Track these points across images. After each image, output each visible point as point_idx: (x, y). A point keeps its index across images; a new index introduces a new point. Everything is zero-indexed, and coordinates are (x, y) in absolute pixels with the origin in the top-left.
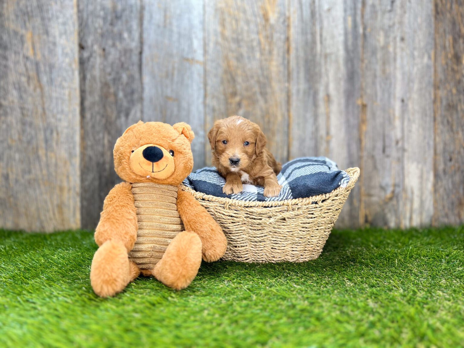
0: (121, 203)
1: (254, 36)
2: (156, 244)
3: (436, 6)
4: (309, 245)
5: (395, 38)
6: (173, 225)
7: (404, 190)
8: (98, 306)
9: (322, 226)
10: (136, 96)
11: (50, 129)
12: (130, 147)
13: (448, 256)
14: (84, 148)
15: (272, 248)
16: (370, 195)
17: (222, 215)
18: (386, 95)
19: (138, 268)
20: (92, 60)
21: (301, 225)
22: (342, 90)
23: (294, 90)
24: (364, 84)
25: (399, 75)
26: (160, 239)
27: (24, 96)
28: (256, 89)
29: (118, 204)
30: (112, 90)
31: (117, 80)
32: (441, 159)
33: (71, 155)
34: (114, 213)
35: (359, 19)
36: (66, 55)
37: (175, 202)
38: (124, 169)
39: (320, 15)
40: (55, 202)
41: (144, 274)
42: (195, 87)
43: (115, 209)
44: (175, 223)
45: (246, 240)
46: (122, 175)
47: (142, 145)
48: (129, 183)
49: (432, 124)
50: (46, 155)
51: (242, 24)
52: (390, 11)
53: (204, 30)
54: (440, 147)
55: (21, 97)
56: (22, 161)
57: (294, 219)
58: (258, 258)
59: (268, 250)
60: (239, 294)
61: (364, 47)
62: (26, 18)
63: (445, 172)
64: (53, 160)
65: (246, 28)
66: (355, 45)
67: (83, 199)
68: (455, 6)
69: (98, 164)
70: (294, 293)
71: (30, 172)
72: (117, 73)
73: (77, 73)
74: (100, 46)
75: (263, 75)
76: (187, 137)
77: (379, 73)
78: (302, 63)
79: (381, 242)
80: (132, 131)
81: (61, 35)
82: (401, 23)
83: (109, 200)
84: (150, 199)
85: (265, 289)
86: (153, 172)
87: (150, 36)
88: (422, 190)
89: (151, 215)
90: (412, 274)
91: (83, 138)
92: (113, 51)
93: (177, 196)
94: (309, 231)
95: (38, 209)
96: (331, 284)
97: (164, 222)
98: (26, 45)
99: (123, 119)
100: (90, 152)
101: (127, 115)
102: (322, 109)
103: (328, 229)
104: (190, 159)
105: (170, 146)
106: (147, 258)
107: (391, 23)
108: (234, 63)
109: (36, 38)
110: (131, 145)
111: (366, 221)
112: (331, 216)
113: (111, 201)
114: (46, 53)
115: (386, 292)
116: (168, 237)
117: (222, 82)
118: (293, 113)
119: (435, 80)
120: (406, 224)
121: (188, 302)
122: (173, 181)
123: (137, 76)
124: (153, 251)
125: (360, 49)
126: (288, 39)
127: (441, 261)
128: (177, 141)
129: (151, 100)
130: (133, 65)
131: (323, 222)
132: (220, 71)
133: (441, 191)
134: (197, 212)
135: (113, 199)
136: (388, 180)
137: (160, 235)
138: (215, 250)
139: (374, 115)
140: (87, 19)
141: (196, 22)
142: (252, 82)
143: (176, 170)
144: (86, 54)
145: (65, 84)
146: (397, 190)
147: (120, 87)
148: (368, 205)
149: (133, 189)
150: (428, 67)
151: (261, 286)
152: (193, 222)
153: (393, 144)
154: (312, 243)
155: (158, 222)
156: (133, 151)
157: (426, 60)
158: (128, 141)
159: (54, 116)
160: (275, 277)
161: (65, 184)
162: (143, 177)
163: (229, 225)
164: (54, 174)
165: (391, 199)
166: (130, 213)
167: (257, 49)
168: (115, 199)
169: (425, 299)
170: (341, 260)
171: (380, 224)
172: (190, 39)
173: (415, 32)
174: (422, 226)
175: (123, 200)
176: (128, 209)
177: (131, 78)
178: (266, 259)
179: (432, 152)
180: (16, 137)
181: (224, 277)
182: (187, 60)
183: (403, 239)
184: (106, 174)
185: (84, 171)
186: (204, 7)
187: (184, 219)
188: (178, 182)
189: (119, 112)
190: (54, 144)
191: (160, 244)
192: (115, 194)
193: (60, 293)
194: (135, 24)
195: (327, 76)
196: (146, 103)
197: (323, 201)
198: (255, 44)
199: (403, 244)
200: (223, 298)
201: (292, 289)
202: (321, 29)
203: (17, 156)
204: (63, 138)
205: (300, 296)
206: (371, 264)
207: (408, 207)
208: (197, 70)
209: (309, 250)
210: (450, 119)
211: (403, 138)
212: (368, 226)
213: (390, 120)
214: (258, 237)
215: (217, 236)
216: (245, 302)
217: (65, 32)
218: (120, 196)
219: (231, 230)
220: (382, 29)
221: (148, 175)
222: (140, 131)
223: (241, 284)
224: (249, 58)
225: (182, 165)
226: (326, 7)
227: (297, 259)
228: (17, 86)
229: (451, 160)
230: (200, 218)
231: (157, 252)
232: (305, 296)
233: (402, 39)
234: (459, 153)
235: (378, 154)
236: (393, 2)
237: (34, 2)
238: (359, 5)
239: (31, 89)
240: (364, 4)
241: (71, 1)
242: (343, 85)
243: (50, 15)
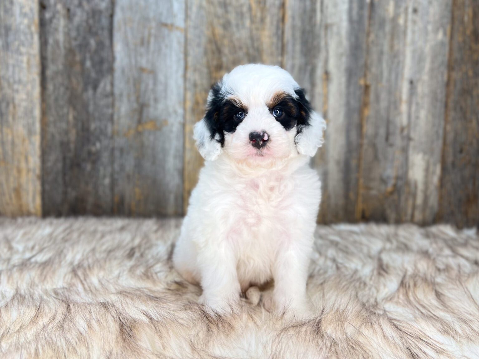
1: (243, 1)
5: (406, 9)
7: (407, 183)
10: (105, 66)
11: (6, 102)
14: (45, 124)
16: (368, 188)
18: (393, 76)
20: (55, 21)
22: (343, 67)
24: (369, 62)
25: (408, 53)
30: (78, 58)
31: (84, 46)
32: (450, 150)
33: (30, 133)
36: (25, 15)
40: (12, 185)
42: (174, 58)
49: (443, 110)
50: (2, 131)
54: (450, 137)
61: (370, 18)
63: (453, 164)
64: (10, 137)
66: (361, 17)
67: (43, 183)
69: (62, 143)
72: (85, 38)
73: (36, 38)
74: (64, 5)
75: (253, 46)
77: (386, 48)
78: (298, 34)
88: (426, 184)
91: (44, 113)
92: (79, 12)
99: (90, 92)
100: (52, 130)
101: (95, 88)
102: (319, 89)
108: (219, 31)
111: (363, 217)
117: (206, 53)
119: (449, 61)
123: (107, 42)
125: (366, 21)
126: (283, 5)
129: (123, 71)
130: (102, 29)
132: (204, 40)
133: (448, 186)
136: (390, 172)
139: (378, 98)
142: (241, 54)
144: (48, 15)
145: (23, 49)
146: (400, 183)
147: (88, 55)
148: (367, 199)
150: (442, 44)
153: (398, 131)
157: (440, 36)
159: (9, 85)
161: (23, 165)
164: (10, 153)
165: (392, 193)
167: (247, 15)
172: (170, 1)
173: (430, 2)
177: (100, 44)
179: (440, 142)
182: (166, 25)
184: (70, 155)
185: (46, 151)
189: (86, 84)
190: (10, 119)
195: (327, 51)
196: (118, 74)
198: (245, 9)
204: (20, 112)
207: (410, 202)
208: (176, 38)
210: (463, 105)
211: (409, 125)
213: (394, 104)
229: (461, 151)
233: (415, 11)
234: (471, 144)
235: (380, 142)
242: (344, 62)
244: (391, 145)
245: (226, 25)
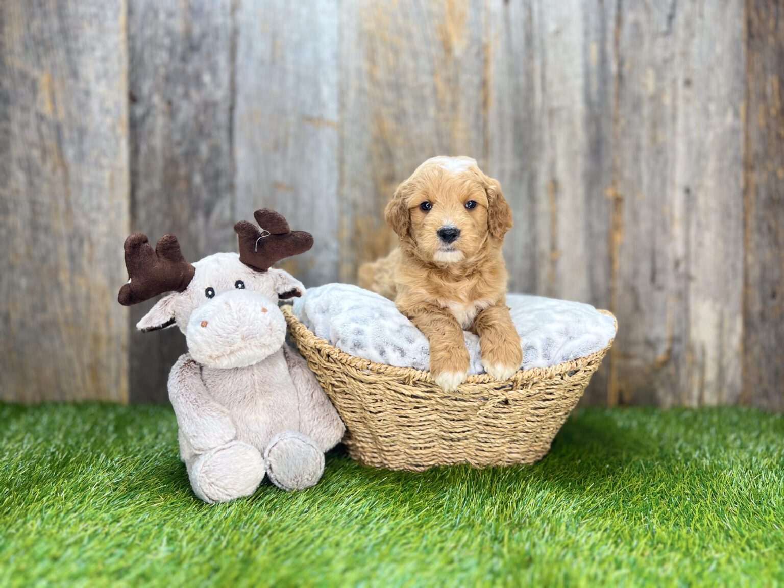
1: (425, 78)
3: (749, 23)
5: (674, 81)
7: (689, 347)
10: (223, 182)
11: (78, 238)
16: (627, 357)
18: (658, 182)
20: (150, 120)
22: (579, 171)
23: (494, 171)
24: (618, 163)
25: (681, 146)
27: (37, 181)
30: (182, 171)
31: (191, 154)
32: (756, 294)
33: (113, 283)
35: (610, 48)
36: (106, 112)
39: (542, 42)
40: (86, 361)
42: (324, 167)
49: (740, 231)
50: (72, 282)
51: (405, 57)
52: (667, 33)
53: (340, 68)
54: (755, 273)
55: (31, 184)
56: (31, 291)
61: (619, 96)
62: (41, 50)
63: (763, 316)
64: (83, 290)
65: (411, 64)
66: (603, 93)
67: (132, 356)
68: (782, 24)
71: (44, 309)
72: (192, 142)
73: (124, 144)
74: (164, 97)
75: (441, 145)
77: (645, 141)
78: (508, 125)
81: (98, 78)
82: (685, 54)
87: (249, 79)
88: (721, 348)
92: (184, 105)
98: (39, 96)
99: (201, 220)
101: (208, 214)
102: (544, 205)
107: (667, 54)
108: (389, 124)
109: (57, 84)
114: (74, 109)
117: (369, 158)
119: (746, 155)
123: (225, 147)
125: (612, 101)
126: (484, 84)
129: (248, 189)
130: (218, 128)
132: (367, 140)
133: (756, 350)
136: (661, 331)
139: (635, 215)
140: (143, 50)
141: (327, 54)
144: (139, 111)
145: (105, 162)
146: (677, 348)
147: (197, 167)
148: (625, 374)
150: (734, 131)
153: (670, 267)
157: (729, 119)
159: (85, 215)
161: (103, 330)
164: (84, 312)
165: (665, 363)
167: (431, 100)
172: (316, 85)
173: (710, 69)
177: (215, 151)
179: (740, 281)
180: (22, 250)
182: (310, 119)
186: (340, 28)
189: (194, 209)
190: (85, 263)
194: (222, 60)
195: (554, 148)
196: (240, 193)
198: (427, 91)
202: (544, 65)
203: (24, 282)
204: (99, 252)
207: (696, 378)
208: (327, 137)
210: (773, 223)
211: (687, 256)
213: (664, 226)
217: (106, 74)
220: (653, 65)
226: (552, 27)
228: (25, 164)
229: (774, 295)
233: (688, 83)
235: (643, 284)
236: (671, 18)
237: (55, 23)
238: (611, 24)
239: (47, 168)
240: (619, 21)
241: (116, 21)
242: (581, 163)
243: (80, 44)
244: (660, 288)
245: (400, 116)
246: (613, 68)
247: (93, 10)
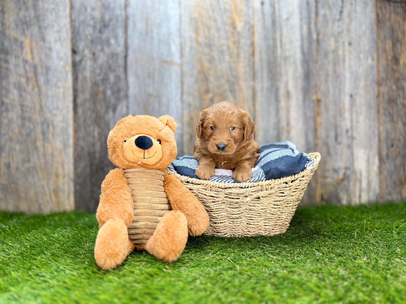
0: (118, 186)
1: (223, 42)
2: (148, 222)
3: (378, 15)
4: (279, 220)
5: (343, 43)
6: (162, 205)
7: (354, 172)
8: (101, 278)
9: (290, 203)
10: (122, 94)
11: (46, 124)
12: (123, 137)
13: (397, 228)
14: (77, 139)
15: (248, 224)
16: (325, 177)
17: (205, 196)
18: (337, 91)
19: (133, 243)
20: (83, 63)
21: (273, 203)
22: (299, 87)
23: (258, 87)
24: (318, 83)
25: (348, 75)
26: (151, 217)
27: (24, 94)
28: (226, 87)
29: (115, 187)
31: (105, 80)
32: (384, 145)
33: (65, 146)
34: (112, 195)
35: (313, 27)
36: (60, 58)
37: (162, 184)
38: (118, 156)
39: (280, 24)
40: (52, 187)
41: (138, 249)
42: (173, 86)
43: (112, 191)
44: (164, 203)
45: (225, 217)
46: (116, 162)
47: (133, 136)
48: (122, 169)
49: (376, 115)
50: (43, 146)
51: (213, 31)
53: (181, 36)
54: (383, 135)
55: (21, 96)
56: (21, 152)
57: (267, 198)
58: (235, 233)
59: (244, 225)
60: (225, 264)
61: (317, 50)
62: (25, 27)
63: (388, 156)
64: (50, 151)
65: (216, 35)
66: (310, 49)
67: (76, 184)
68: (393, 16)
69: (89, 153)
70: (273, 262)
71: (29, 161)
72: (106, 74)
73: (70, 75)
74: (90, 51)
75: (232, 75)
76: (171, 128)
77: (331, 72)
78: (265, 64)
79: (338, 217)
80: (124, 123)
81: (56, 41)
82: (348, 30)
83: (106, 184)
84: (142, 183)
85: (246, 260)
86: (144, 158)
87: (134, 42)
88: (369, 172)
89: (143, 196)
90: (371, 244)
91: (76, 131)
92: (101, 55)
93: (164, 180)
94: (280, 208)
95: (36, 194)
96: (303, 254)
97: (154, 202)
98: (25, 51)
99: (111, 114)
100: (82, 143)
101: (114, 110)
102: (283, 104)
103: (295, 206)
104: (174, 147)
105: (158, 136)
106: (140, 234)
107: (340, 30)
108: (206, 64)
109: (34, 44)
110: (124, 135)
111: (322, 199)
112: (298, 194)
113: (108, 185)
114: (43, 57)
115: (351, 260)
116: (158, 215)
117: (197, 81)
118: (258, 107)
119: (378, 79)
120: (356, 201)
121: (181, 272)
122: (161, 166)
124: (145, 228)
125: (314, 52)
126: (252, 44)
127: (392, 232)
128: (163, 131)
129: (135, 97)
130: (119, 66)
131: (292, 200)
132: (195, 72)
133: (385, 172)
134: (182, 193)
135: (110, 183)
136: (340, 164)
137: (151, 213)
138: (199, 226)
139: (327, 109)
140: (79, 27)
141: (174, 29)
142: (223, 81)
143: (164, 156)
144: (78, 58)
145: (60, 84)
146: (348, 172)
147: (108, 86)
148: (324, 186)
149: (126, 174)
150: (372, 67)
151: (242, 257)
152: (179, 202)
153: (344, 133)
154: (282, 218)
155: (149, 203)
156: (125, 141)
157: (370, 61)
158: (120, 132)
159: (50, 112)
160: (252, 249)
161: (60, 171)
162: (135, 163)
163: (210, 204)
164: (50, 162)
165: (343, 180)
166: (126, 194)
167: (227, 52)
168: (112, 183)
169: (386, 266)
170: (306, 233)
171: (334, 202)
172: (169, 45)
173: (360, 37)
174: (369, 202)
175: (119, 183)
176: (124, 191)
177: (118, 78)
178: (242, 234)
179: (376, 139)
180: (17, 130)
181: (208, 250)
182: (166, 62)
183: (356, 214)
184: (96, 162)
185: (77, 159)
186: (180, 17)
187: (171, 199)
188: (165, 167)
189: (107, 108)
190: (50, 136)
191: (152, 222)
192: (111, 178)
193: (66, 267)
194: (120, 32)
195: (287, 75)
196: (131, 100)
197: (292, 181)
198: (225, 48)
199: (358, 219)
200: (210, 269)
201: (270, 259)
202: (281, 35)
203: (18, 147)
204: (58, 131)
205: (278, 265)
206: (333, 236)
207: (358, 187)
208: (175, 70)
209: (280, 225)
210: (391, 111)
211: (352, 128)
212: (324, 203)
213: (341, 113)
214: (235, 214)
215: (200, 213)
216: (231, 272)
217: (60, 39)
218: (116, 180)
219: (212, 208)
220: (333, 35)
221: (139, 161)
222: (131, 123)
223: (224, 256)
224: (220, 60)
225: (168, 152)
226: (285, 16)
227: (269, 232)
228: (17, 86)
229: (392, 146)
230: (185, 198)
231: (149, 229)
232: (283, 265)
233: (350, 44)
234: (399, 140)
235: (331, 141)
236: (341, 12)
237: (32, 13)
238: (313, 15)
239: (30, 88)
240: (317, 14)
241: (65, 12)
242: (300, 83)
243: (46, 24)
244: (340, 143)
245: (211, 60)
246: (315, 36)
247: (52, 6)
